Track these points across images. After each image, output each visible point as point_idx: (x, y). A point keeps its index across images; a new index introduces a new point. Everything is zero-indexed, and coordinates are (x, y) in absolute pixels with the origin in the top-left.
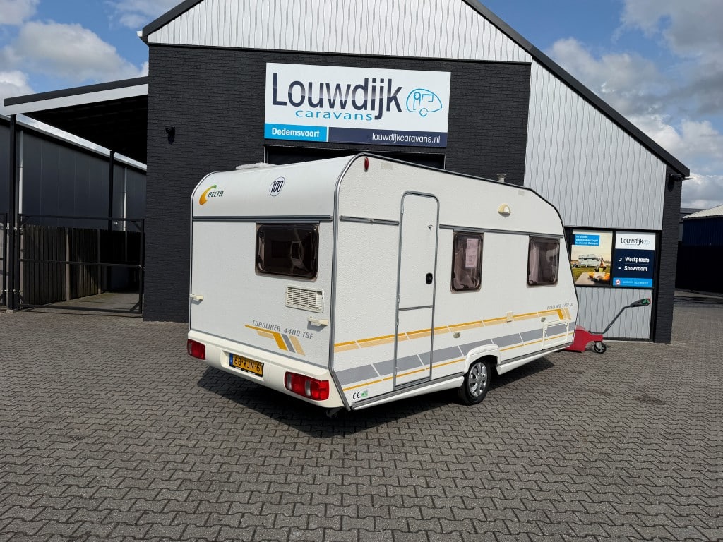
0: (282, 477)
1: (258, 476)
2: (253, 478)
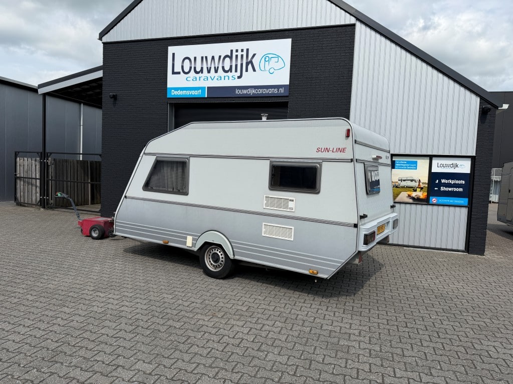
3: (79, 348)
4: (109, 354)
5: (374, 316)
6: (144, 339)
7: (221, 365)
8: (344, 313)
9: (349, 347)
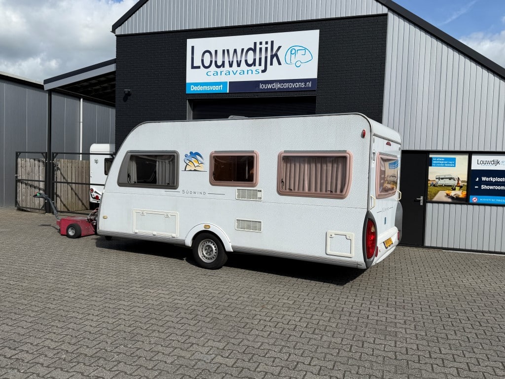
3: (152, 331)
4: (181, 335)
5: (417, 309)
6: (207, 325)
7: (283, 344)
8: (387, 306)
9: (396, 332)
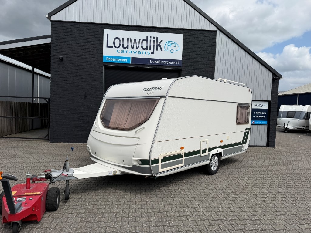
0: (121, 210)
1: (111, 210)
2: (108, 211)
